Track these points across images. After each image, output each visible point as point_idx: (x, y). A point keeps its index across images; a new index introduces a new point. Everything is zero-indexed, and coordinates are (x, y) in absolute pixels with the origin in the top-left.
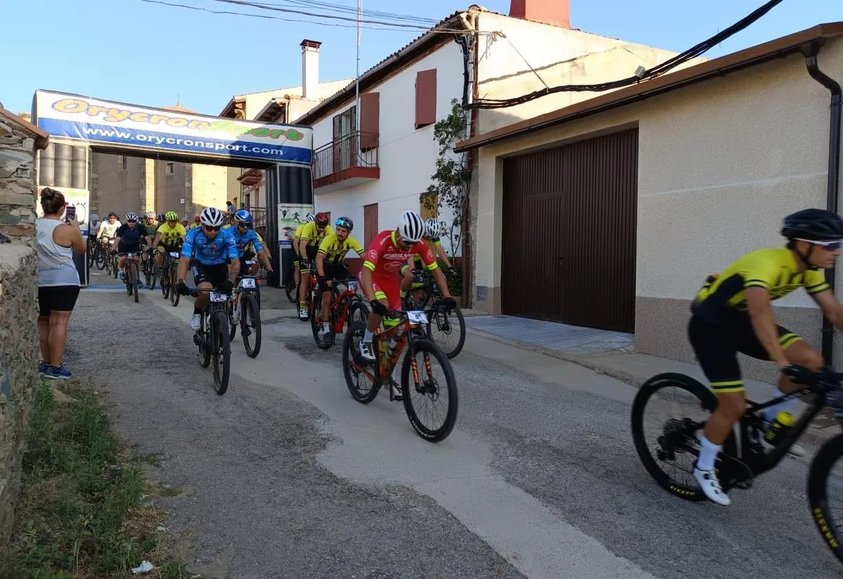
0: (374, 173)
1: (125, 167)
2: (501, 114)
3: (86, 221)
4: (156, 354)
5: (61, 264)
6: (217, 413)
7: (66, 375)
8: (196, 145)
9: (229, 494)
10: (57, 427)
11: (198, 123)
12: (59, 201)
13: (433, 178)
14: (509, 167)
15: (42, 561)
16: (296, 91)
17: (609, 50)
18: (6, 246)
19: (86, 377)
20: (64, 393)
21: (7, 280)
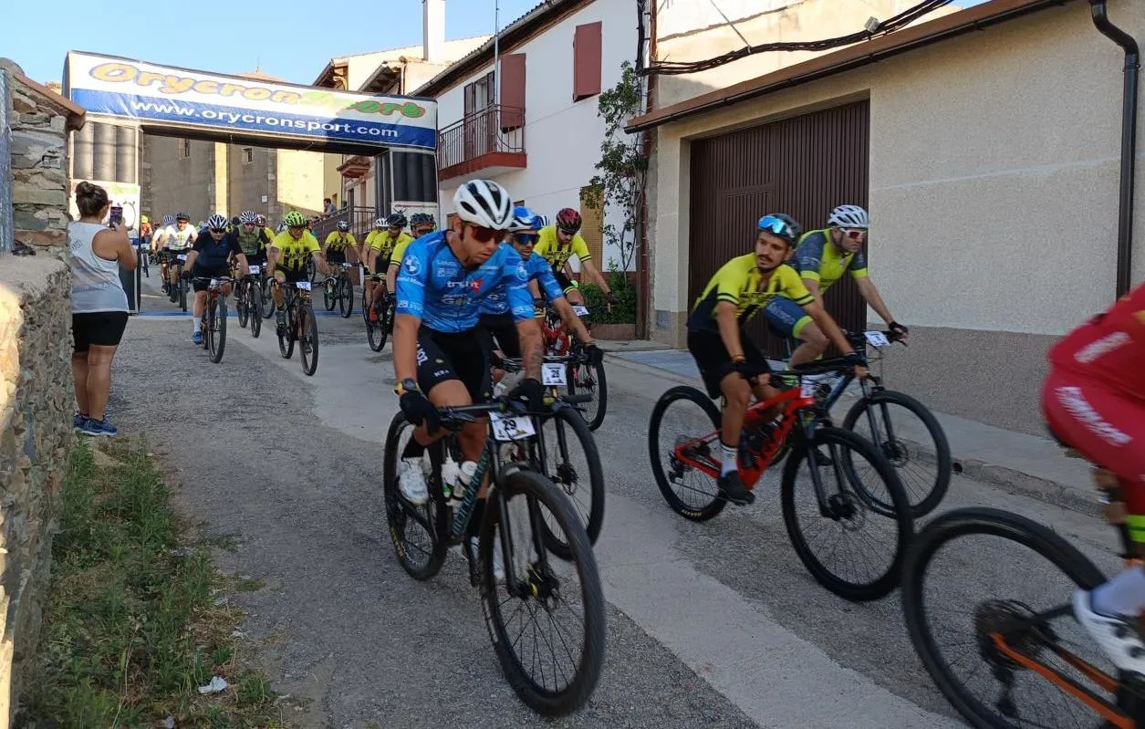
0: (519, 160)
1: (187, 154)
2: (686, 82)
3: (136, 226)
4: (230, 402)
5: (103, 282)
6: (311, 481)
7: (110, 431)
8: (283, 124)
9: (328, 588)
10: (97, 500)
11: (284, 94)
12: (100, 199)
13: (598, 166)
14: (698, 151)
15: (79, 678)
16: (415, 52)
18: (29, 259)
19: (137, 434)
20: (108, 454)
21: (29, 304)
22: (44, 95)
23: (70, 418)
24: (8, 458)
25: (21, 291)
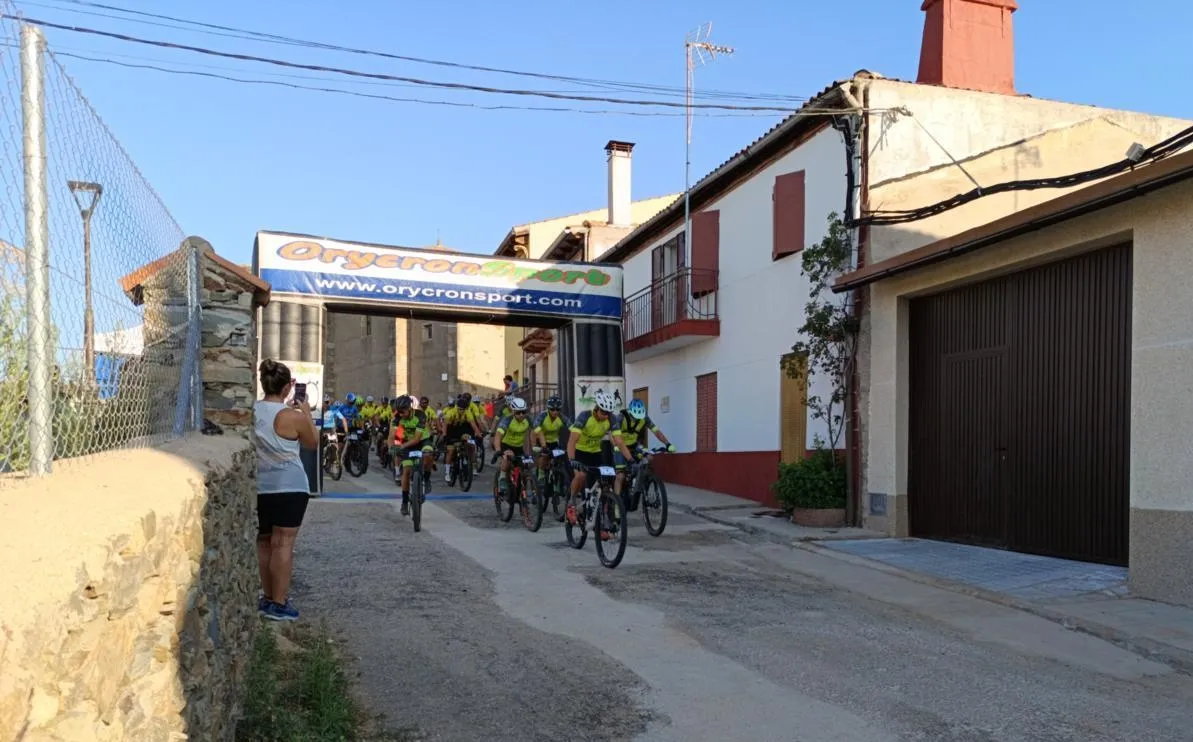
0: (712, 327)
1: (369, 332)
2: (904, 232)
3: (320, 406)
4: (408, 589)
5: (285, 462)
6: (490, 674)
7: (292, 615)
8: (463, 297)
10: (279, 686)
11: (464, 265)
12: (282, 377)
13: (801, 331)
14: (917, 311)
16: (599, 216)
17: (1080, 124)
18: (217, 438)
19: (318, 619)
20: (290, 639)
21: (215, 482)
22: (232, 272)
23: (255, 602)
24: (191, 639)
25: (206, 468)
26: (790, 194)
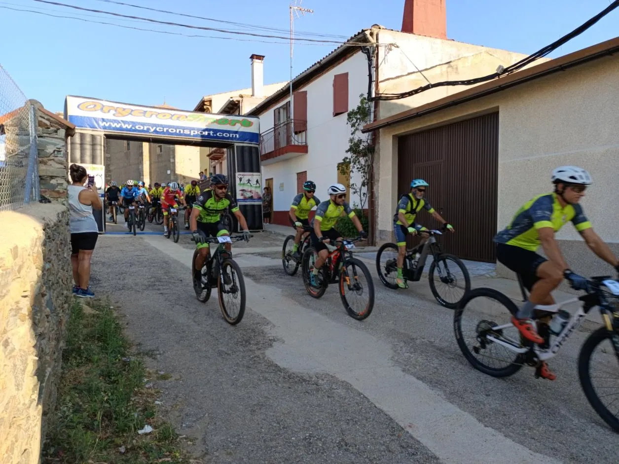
0: (304, 149)
1: (128, 149)
2: (395, 104)
3: (103, 187)
4: (152, 280)
5: (85, 217)
6: (195, 322)
7: (91, 295)
8: (178, 132)
9: (205, 378)
10: (85, 331)
11: (178, 116)
12: (82, 173)
13: (347, 151)
14: (402, 142)
15: (77, 424)
16: (247, 92)
17: (477, 55)
18: (48, 205)
19: (105, 296)
20: (90, 307)
21: (48, 228)
22: (55, 119)
23: (71, 289)
24: (38, 309)
25: (43, 221)
26: (341, 84)
